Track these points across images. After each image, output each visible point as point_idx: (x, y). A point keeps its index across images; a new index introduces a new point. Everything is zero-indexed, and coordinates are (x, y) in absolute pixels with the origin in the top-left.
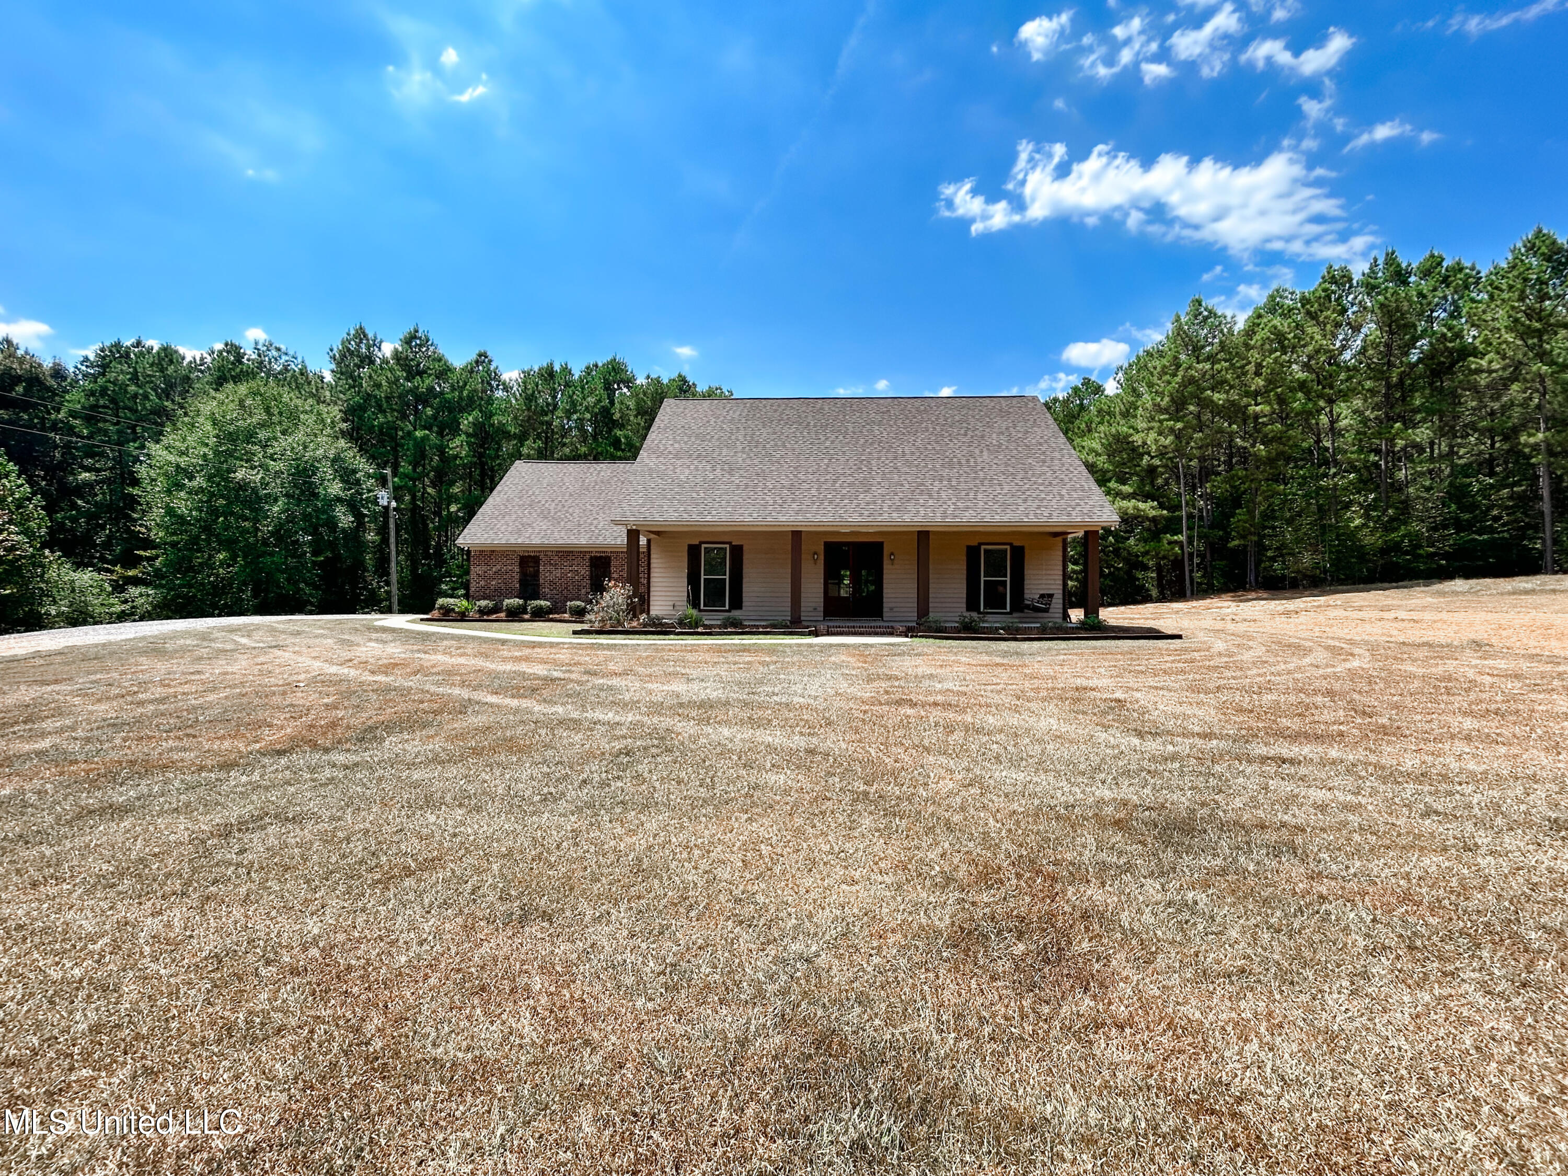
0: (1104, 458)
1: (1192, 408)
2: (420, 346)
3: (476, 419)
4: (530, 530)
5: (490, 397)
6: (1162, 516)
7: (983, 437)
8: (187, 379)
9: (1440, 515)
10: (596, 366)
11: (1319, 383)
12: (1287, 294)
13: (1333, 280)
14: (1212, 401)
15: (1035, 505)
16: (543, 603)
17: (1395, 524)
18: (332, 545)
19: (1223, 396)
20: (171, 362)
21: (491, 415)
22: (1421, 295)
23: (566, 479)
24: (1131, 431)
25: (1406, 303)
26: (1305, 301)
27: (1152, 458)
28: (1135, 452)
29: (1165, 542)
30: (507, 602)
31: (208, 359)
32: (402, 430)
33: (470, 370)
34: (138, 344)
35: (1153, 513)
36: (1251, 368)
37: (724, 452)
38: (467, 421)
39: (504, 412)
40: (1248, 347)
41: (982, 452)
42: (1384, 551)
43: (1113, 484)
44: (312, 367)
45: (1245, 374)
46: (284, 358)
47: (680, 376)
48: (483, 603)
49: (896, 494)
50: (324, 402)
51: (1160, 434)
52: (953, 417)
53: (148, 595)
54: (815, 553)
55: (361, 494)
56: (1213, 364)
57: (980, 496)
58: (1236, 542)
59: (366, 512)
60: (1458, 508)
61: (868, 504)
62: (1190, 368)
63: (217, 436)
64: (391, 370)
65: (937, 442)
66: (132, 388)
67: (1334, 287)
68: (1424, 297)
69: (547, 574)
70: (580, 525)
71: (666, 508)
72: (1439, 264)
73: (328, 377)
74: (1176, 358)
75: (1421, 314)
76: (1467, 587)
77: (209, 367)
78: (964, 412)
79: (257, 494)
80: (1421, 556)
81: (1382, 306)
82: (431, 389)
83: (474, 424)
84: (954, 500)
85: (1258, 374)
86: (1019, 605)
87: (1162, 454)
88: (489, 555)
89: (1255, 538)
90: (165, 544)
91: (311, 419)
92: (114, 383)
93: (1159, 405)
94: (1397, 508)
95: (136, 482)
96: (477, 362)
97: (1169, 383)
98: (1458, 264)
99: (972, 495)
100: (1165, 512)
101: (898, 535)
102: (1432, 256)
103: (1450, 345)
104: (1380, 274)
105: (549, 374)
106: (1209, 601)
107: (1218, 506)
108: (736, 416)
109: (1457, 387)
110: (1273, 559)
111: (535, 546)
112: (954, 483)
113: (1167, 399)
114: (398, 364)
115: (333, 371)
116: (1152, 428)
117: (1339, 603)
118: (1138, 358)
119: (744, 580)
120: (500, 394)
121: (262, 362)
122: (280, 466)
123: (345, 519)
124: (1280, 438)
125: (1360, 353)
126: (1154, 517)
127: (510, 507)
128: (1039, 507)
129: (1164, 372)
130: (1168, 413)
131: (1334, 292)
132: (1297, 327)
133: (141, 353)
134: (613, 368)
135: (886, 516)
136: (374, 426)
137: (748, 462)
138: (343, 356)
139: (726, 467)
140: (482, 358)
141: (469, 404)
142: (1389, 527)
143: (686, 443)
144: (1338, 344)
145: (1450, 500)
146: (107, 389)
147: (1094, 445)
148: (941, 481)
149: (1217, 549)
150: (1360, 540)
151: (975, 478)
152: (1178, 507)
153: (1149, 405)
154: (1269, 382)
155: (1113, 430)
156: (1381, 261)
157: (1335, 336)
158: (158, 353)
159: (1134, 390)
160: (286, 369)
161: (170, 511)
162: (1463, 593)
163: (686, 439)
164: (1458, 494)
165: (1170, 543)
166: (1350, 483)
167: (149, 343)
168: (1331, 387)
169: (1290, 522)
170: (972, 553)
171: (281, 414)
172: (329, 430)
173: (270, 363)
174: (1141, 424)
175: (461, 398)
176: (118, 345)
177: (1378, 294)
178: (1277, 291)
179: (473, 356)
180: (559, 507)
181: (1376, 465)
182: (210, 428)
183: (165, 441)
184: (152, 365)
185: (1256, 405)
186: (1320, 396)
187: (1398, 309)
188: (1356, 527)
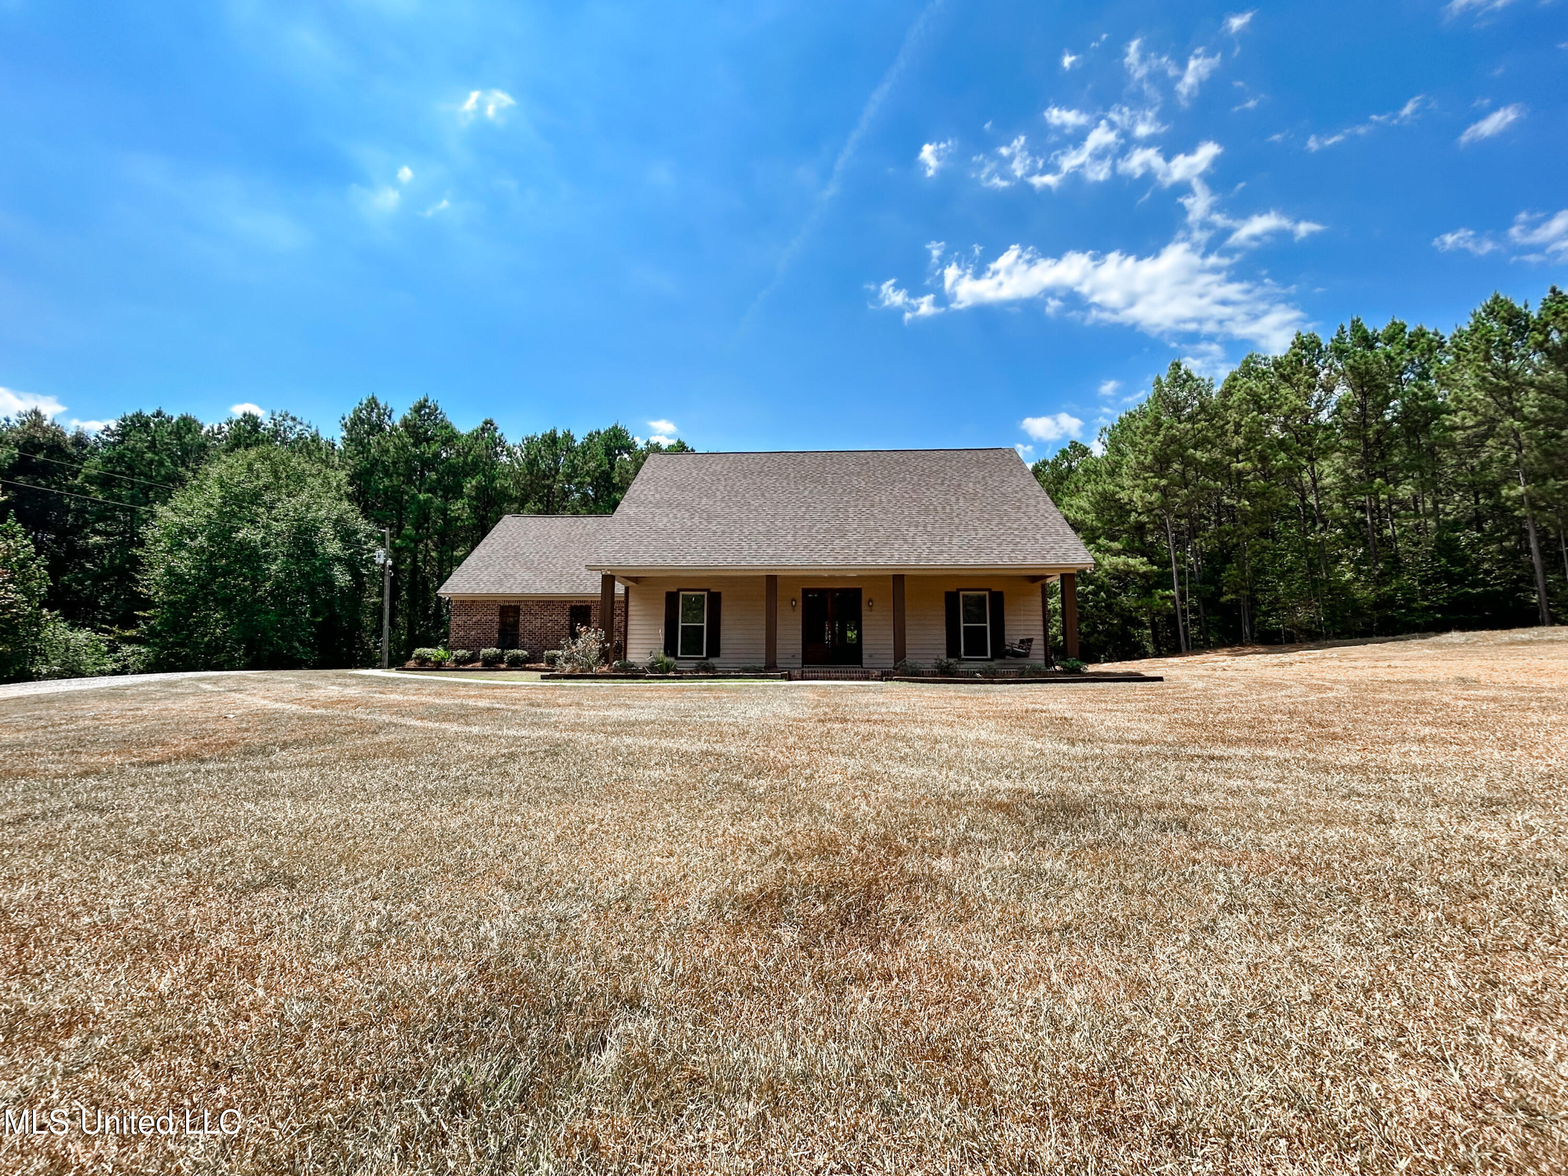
0: (1092, 516)
1: (1176, 466)
2: (430, 414)
3: (479, 482)
4: (512, 580)
5: (493, 463)
6: (1152, 571)
7: (959, 485)
8: (203, 447)
9: (1431, 569)
10: (599, 433)
11: (1298, 441)
12: (1259, 359)
13: (1303, 346)
14: (1195, 459)
15: (1009, 549)
16: (519, 652)
17: (1387, 578)
18: (329, 604)
19: (1207, 455)
20: (189, 430)
21: (494, 479)
22: (1388, 357)
23: (552, 533)
24: (1118, 489)
25: (1375, 366)
26: (1277, 364)
27: (1140, 514)
28: (1123, 510)
29: (1157, 597)
30: (484, 651)
31: (226, 428)
32: (407, 493)
33: (476, 437)
34: (159, 414)
35: (1143, 569)
36: (1230, 427)
37: (704, 501)
38: (469, 485)
39: (506, 476)
40: (1226, 408)
41: (958, 499)
42: (1376, 606)
43: (1102, 541)
44: (325, 436)
45: (1225, 433)
46: (299, 427)
47: (679, 442)
48: (460, 653)
49: (871, 539)
50: (332, 467)
51: (1146, 491)
52: (930, 467)
53: (140, 654)
54: (793, 600)
55: (362, 555)
56: (1194, 424)
57: (955, 541)
58: (1229, 597)
59: (364, 571)
60: (1449, 562)
61: (843, 549)
62: (1171, 427)
63: (223, 497)
64: (399, 437)
65: (914, 491)
66: (149, 455)
67: (1304, 352)
68: (1392, 359)
69: (528, 624)
70: (562, 576)
71: (641, 553)
72: (1402, 330)
73: (339, 445)
74: (1157, 418)
75: (1391, 375)
76: (1464, 638)
77: (226, 437)
78: (942, 462)
79: (257, 554)
80: (1416, 609)
81: (1352, 368)
82: (437, 455)
83: (477, 488)
84: (928, 545)
85: (1237, 432)
86: (1000, 651)
87: (1149, 511)
88: (469, 604)
89: (1248, 593)
90: (164, 603)
91: (317, 482)
92: (132, 451)
93: (1143, 463)
94: (1387, 563)
95: (141, 543)
96: (483, 429)
97: (1151, 442)
98: (1420, 330)
99: (946, 540)
100: (1155, 567)
101: (875, 579)
102: (1394, 323)
103: (1422, 404)
104: (1348, 340)
105: (551, 440)
106: (1205, 656)
107: (1208, 562)
108: (718, 468)
109: (1434, 445)
110: (1267, 614)
111: (515, 595)
112: (929, 529)
113: (1150, 457)
114: (407, 431)
115: (343, 438)
116: (1138, 486)
117: (1335, 655)
118: (1121, 420)
119: (722, 628)
120: (504, 459)
121: (277, 431)
122: (283, 526)
123: (342, 577)
124: (1264, 494)
125: (1334, 413)
126: (1144, 573)
127: (494, 558)
128: (1013, 551)
129: (1146, 431)
130: (1153, 471)
131: (1304, 357)
132: (1272, 388)
133: (161, 423)
134: (615, 435)
135: (860, 560)
136: (379, 490)
137: (727, 510)
138: (354, 424)
139: (705, 514)
140: (488, 425)
141: (473, 468)
142: (1381, 580)
143: (667, 493)
144: (1313, 406)
145: (1440, 554)
146: (124, 455)
147: (1082, 503)
148: (916, 526)
149: (1210, 603)
150: (1353, 595)
151: (951, 524)
152: (1168, 564)
153: (1133, 463)
154: (1248, 439)
155: (1100, 489)
156: (1347, 328)
157: (1308, 398)
158: (178, 423)
159: (1119, 450)
160: (300, 437)
161: (170, 571)
162: (1460, 645)
163: (667, 489)
164: (1446, 548)
165: (1162, 598)
166: (1338, 536)
167: (167, 412)
168: (1310, 445)
169: (1281, 577)
170: (951, 599)
171: (288, 477)
172: (334, 493)
173: (285, 431)
174: (1127, 482)
175: (465, 463)
176: (139, 416)
177: (1348, 357)
178: (1251, 357)
179: (480, 424)
180: (543, 558)
181: (1363, 521)
182: (217, 490)
183: (172, 503)
184: (170, 434)
185: (1238, 462)
186: (1300, 454)
187: (1368, 372)
188: (1348, 581)
